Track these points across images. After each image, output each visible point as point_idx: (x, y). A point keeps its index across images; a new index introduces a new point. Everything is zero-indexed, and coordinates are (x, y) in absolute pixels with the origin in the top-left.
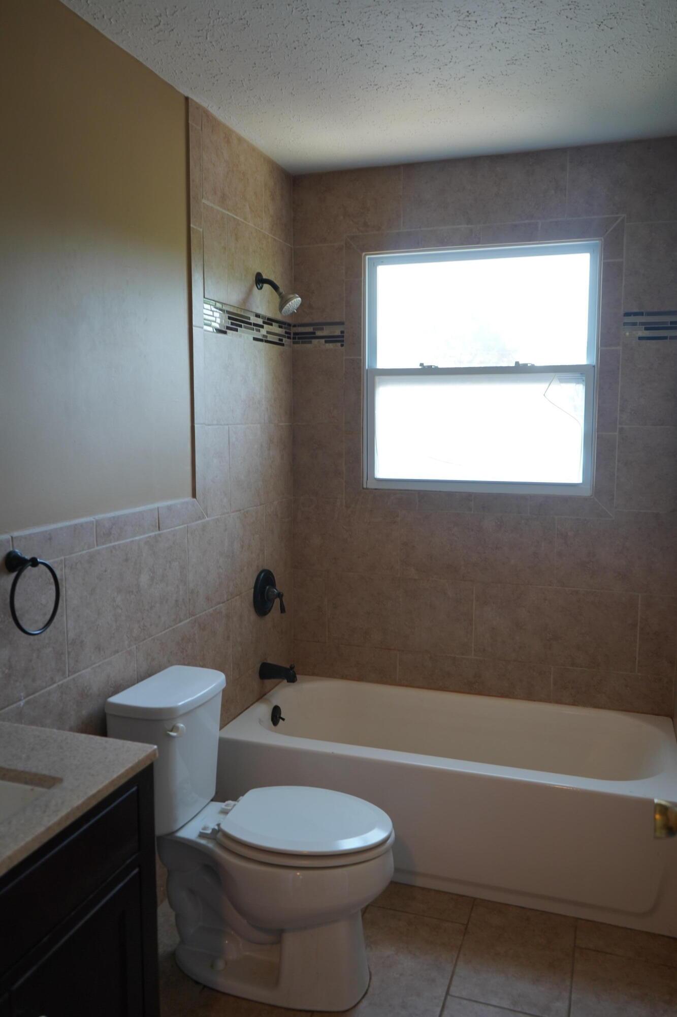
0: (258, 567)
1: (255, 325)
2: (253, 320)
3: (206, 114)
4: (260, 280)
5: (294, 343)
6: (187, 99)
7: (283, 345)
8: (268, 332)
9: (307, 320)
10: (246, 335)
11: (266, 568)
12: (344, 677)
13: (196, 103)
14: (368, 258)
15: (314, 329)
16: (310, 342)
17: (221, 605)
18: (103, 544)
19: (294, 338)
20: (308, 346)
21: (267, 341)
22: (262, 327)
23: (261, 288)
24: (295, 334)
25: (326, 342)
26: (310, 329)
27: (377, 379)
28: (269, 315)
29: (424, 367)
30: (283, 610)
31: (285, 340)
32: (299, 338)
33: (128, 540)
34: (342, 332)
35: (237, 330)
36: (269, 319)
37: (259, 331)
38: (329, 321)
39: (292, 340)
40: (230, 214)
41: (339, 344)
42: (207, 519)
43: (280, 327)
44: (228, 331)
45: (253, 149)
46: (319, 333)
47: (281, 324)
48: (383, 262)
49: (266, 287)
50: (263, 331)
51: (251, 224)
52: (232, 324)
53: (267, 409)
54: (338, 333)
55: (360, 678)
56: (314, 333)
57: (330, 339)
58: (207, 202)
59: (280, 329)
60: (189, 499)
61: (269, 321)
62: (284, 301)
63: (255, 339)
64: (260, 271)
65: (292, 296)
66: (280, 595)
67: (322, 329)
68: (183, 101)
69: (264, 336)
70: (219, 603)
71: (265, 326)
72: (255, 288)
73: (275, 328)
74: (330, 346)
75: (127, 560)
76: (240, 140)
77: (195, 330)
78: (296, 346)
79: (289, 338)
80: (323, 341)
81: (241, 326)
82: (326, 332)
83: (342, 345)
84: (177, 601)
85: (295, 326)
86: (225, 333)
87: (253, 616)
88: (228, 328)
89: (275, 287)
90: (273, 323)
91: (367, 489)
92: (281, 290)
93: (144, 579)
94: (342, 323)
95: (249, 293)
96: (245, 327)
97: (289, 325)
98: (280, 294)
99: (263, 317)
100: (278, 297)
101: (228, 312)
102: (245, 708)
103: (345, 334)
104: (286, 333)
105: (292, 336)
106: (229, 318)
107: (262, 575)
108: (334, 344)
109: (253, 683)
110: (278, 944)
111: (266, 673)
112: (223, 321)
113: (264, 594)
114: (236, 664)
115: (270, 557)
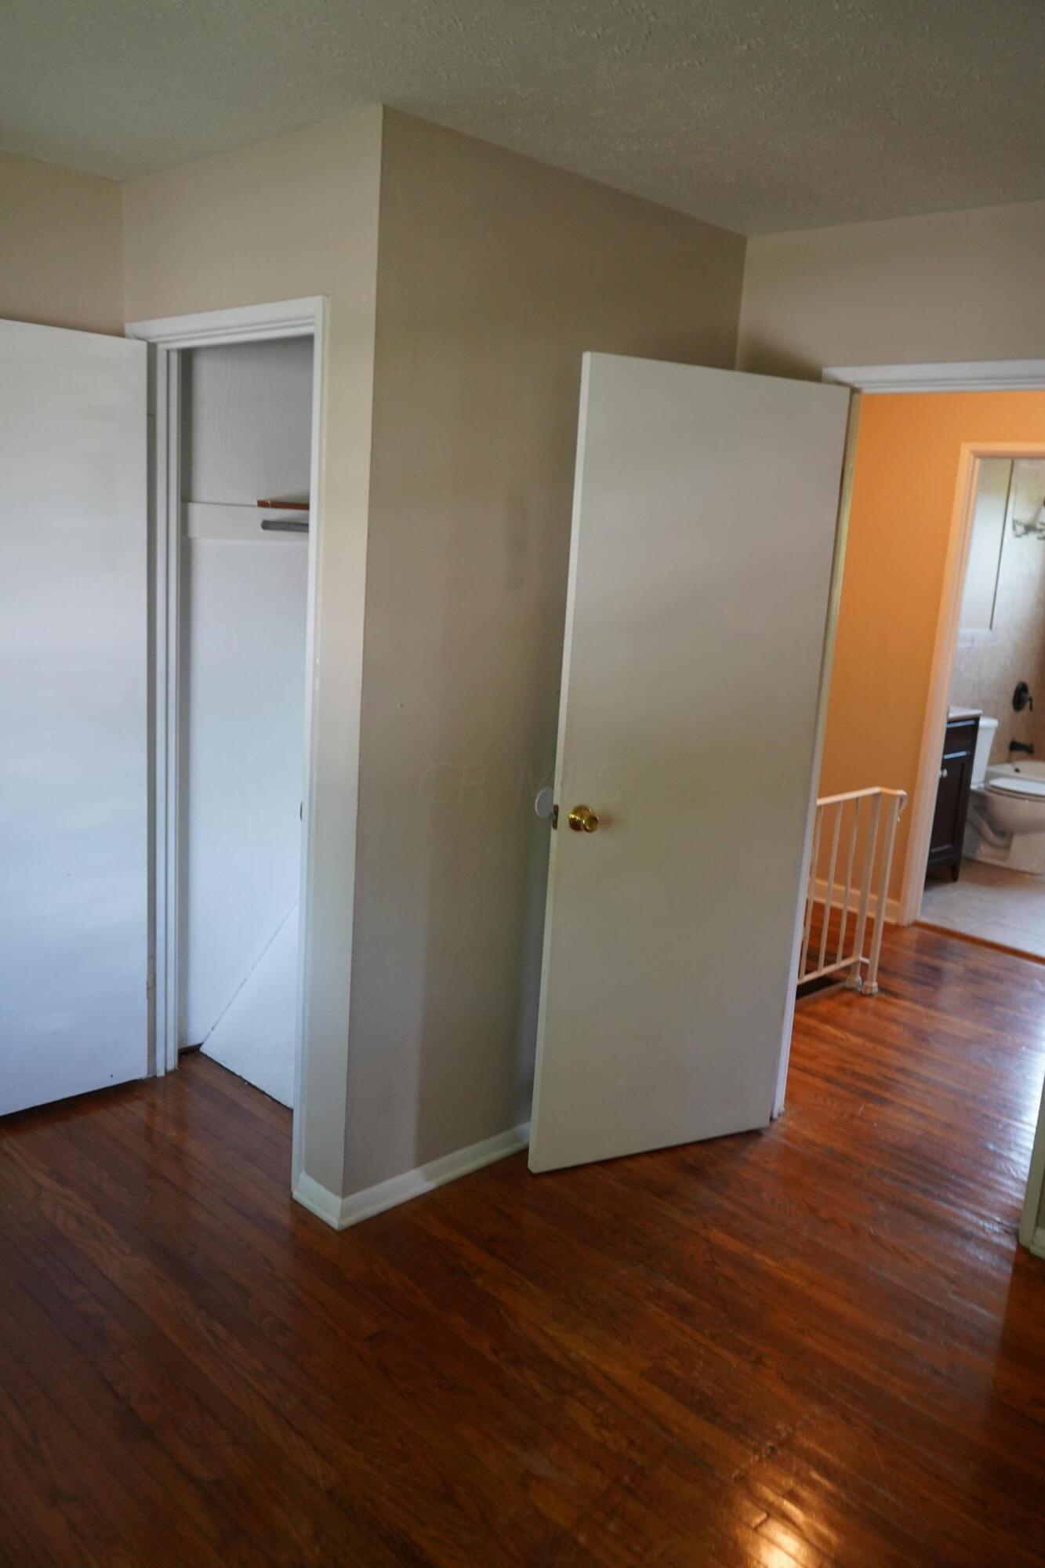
0: (1018, 680)
1: (1040, 530)
11: (1023, 681)
17: (998, 692)
30: (1031, 708)
35: (1025, 534)
37: (1041, 533)
44: (1020, 535)
52: (1024, 531)
66: (1030, 699)
70: (994, 693)
77: (1004, 538)
81: (1027, 533)
86: (1018, 537)
87: (1011, 708)
95: (1038, 512)
96: (1033, 532)
101: (1022, 525)
102: (998, 762)
106: (1025, 527)
107: (1020, 686)
109: (1006, 750)
110: (1008, 847)
111: (1014, 746)
112: (1020, 529)
113: (1020, 697)
114: (999, 732)
115: (1028, 676)
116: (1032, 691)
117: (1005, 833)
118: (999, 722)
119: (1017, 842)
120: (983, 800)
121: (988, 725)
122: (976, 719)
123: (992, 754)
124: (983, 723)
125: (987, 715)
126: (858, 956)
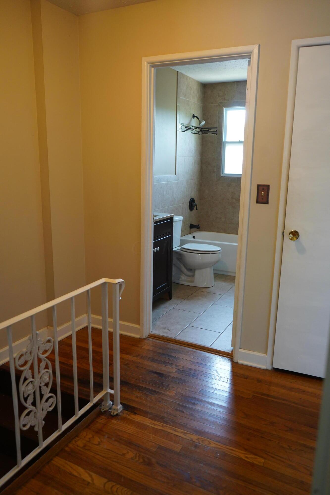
0: (190, 197)
1: (192, 129)
2: (192, 127)
3: (182, 74)
4: (194, 116)
5: (203, 133)
6: (177, 71)
7: (199, 134)
8: (195, 131)
9: (206, 127)
10: (189, 132)
11: (192, 197)
12: (213, 231)
13: (180, 72)
14: (225, 109)
15: (209, 129)
16: (207, 133)
17: (181, 204)
18: (157, 183)
19: (203, 132)
20: (207, 134)
21: (195, 133)
22: (194, 129)
23: (194, 119)
24: (203, 131)
25: (212, 133)
26: (207, 130)
27: (226, 144)
28: (196, 126)
29: (240, 141)
30: (197, 209)
31: (200, 133)
32: (204, 132)
33: (162, 183)
34: (217, 130)
35: (187, 131)
36: (196, 127)
37: (193, 130)
38: (213, 127)
39: (202, 133)
40: (187, 99)
41: (216, 134)
42: (178, 181)
43: (199, 129)
44: (185, 131)
45: (193, 79)
46: (210, 131)
47: (199, 128)
48: (229, 110)
49: (195, 118)
50: (194, 131)
51: (192, 101)
52: (186, 129)
53: (194, 153)
54: (215, 131)
55: (218, 232)
56: (208, 131)
57: (213, 132)
58: (181, 97)
59: (199, 130)
60: (174, 175)
61: (196, 128)
62: (200, 122)
63: (192, 133)
64: (194, 114)
65: (202, 121)
66: (196, 205)
67: (211, 130)
68: (176, 72)
69: (194, 132)
70: (180, 204)
71: (195, 129)
72: (192, 119)
73: (197, 130)
74: (213, 135)
75: (161, 187)
76: (190, 78)
77: (177, 131)
78: (203, 134)
79: (201, 132)
80: (211, 133)
81: (188, 130)
82: (212, 131)
83: (217, 134)
84: (171, 200)
85: (203, 128)
86: (184, 132)
87: (189, 210)
88: (185, 130)
89: (198, 118)
90: (197, 128)
91: (222, 176)
92: (199, 119)
93: (165, 193)
94: (216, 128)
95: (191, 120)
96: (190, 130)
97: (201, 128)
98: (199, 120)
99: (194, 127)
100: (199, 121)
101: (185, 126)
102: (186, 234)
103: (218, 131)
104: (201, 131)
105: (202, 131)
106: (186, 128)
107: (191, 199)
108: (214, 134)
109: (188, 228)
110: (194, 276)
111: (192, 226)
112: (184, 128)
113: (192, 204)
114: (184, 221)
115: (194, 195)
116: (196, 202)
117: (192, 270)
118: (183, 218)
119: (197, 273)
120: (179, 255)
121: (178, 219)
122: (172, 218)
123: (182, 231)
124: (175, 219)
125: (177, 214)
126: (107, 390)
